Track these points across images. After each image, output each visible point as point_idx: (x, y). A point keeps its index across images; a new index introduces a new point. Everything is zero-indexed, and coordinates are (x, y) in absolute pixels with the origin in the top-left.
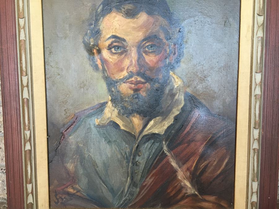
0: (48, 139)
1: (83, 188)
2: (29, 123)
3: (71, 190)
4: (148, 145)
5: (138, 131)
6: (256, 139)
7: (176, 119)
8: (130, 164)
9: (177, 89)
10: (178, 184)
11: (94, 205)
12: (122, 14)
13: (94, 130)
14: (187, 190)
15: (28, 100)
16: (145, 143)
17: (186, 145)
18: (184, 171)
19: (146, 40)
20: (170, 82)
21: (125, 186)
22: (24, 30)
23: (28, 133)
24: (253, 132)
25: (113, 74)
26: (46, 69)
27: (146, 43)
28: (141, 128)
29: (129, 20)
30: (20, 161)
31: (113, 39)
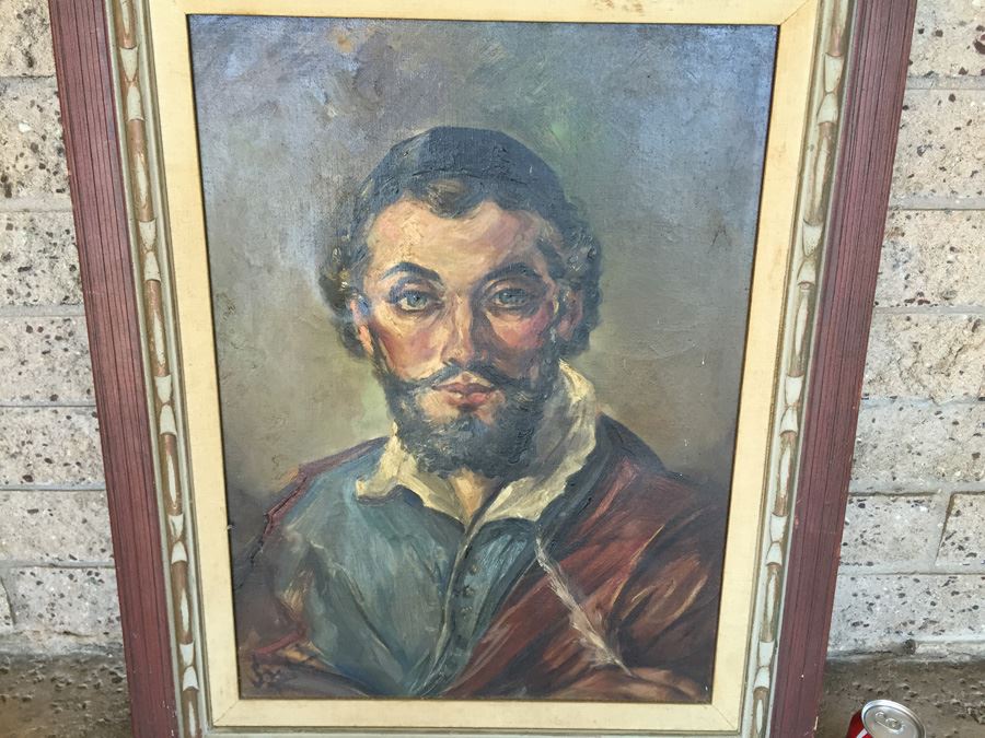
0: (229, 531)
1: (326, 649)
2: (180, 496)
3: (294, 655)
4: (495, 548)
5: (470, 512)
6: (777, 542)
7: (574, 483)
8: (449, 593)
9: (577, 407)
10: (571, 643)
11: (354, 690)
12: (429, 206)
13: (354, 510)
14: (594, 655)
15: (174, 438)
16: (489, 541)
17: (596, 547)
18: (590, 610)
19: (496, 277)
20: (558, 389)
21: (434, 646)
22: (157, 255)
23: (177, 520)
24: (770, 523)
25: (404, 367)
26: (221, 353)
27: (495, 284)
28: (478, 506)
29: (450, 223)
30: (158, 586)
31: (405, 274)
